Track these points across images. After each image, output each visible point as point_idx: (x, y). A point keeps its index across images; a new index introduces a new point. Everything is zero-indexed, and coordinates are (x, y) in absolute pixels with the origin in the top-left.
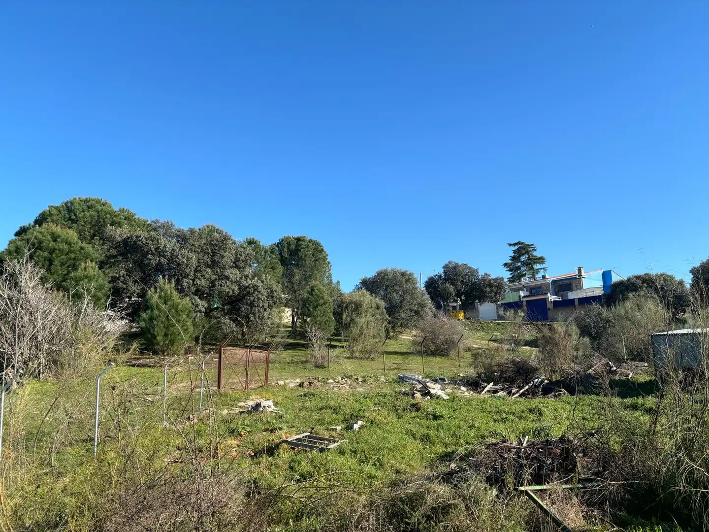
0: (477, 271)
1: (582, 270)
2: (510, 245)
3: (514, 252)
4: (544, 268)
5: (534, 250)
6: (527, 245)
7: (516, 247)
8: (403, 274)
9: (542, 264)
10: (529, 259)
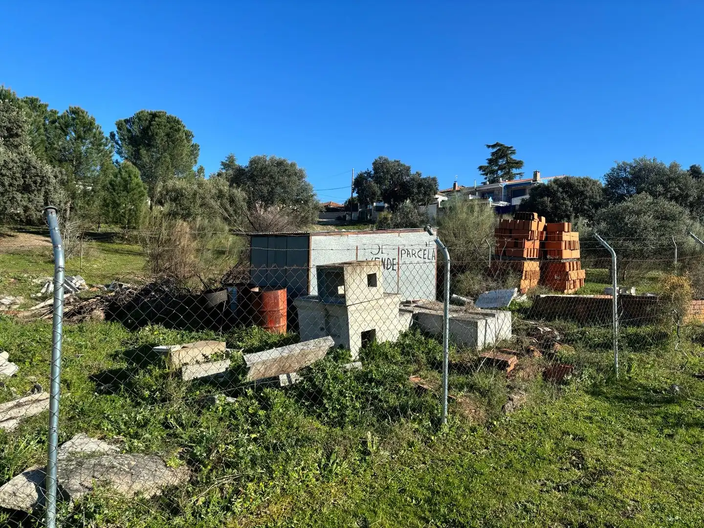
0: (408, 169)
1: (538, 175)
2: (489, 146)
3: (493, 154)
4: (520, 174)
5: (513, 153)
6: (505, 147)
7: (495, 150)
8: (280, 164)
9: (519, 168)
10: (508, 162)
